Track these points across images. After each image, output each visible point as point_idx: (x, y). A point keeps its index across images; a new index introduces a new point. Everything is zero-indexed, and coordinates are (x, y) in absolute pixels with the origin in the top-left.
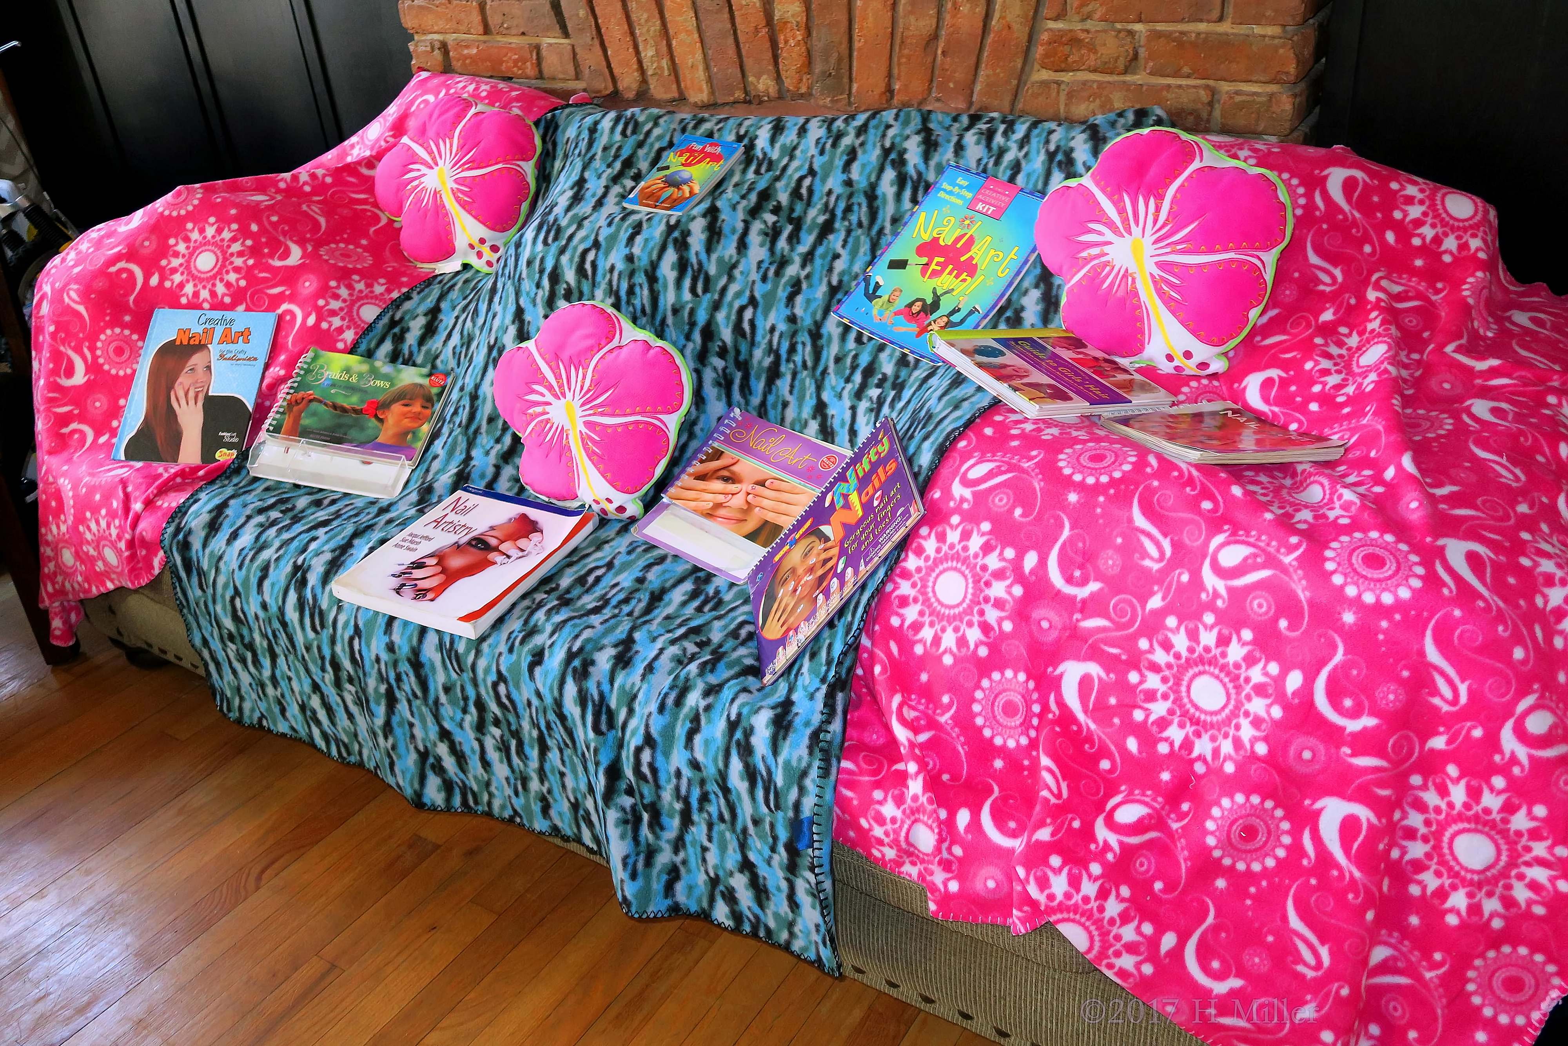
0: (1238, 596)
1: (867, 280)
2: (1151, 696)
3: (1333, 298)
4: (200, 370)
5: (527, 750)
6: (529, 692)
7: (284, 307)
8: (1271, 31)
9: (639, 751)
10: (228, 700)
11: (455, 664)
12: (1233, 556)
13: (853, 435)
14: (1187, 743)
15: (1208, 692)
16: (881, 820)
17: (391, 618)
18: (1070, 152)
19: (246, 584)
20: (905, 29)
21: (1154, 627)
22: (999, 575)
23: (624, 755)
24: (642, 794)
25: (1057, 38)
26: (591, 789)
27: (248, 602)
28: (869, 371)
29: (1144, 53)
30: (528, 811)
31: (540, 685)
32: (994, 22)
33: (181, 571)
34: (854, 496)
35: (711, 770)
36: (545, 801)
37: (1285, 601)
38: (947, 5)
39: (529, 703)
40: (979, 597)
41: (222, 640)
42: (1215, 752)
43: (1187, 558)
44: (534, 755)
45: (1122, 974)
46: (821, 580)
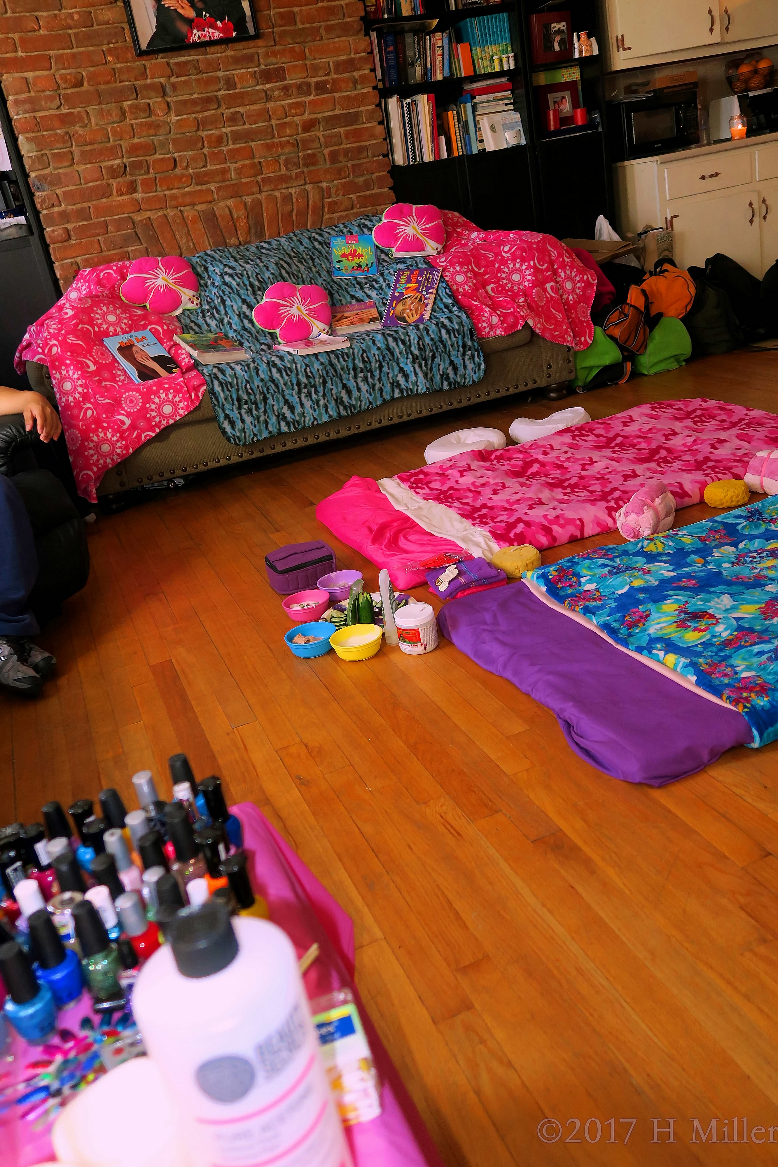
0: (513, 254)
1: (334, 267)
2: (506, 284)
4: (139, 351)
5: (374, 373)
6: (374, 351)
7: (149, 327)
8: (386, 189)
9: (418, 342)
10: (238, 437)
11: (345, 357)
12: (507, 248)
13: (369, 297)
14: (519, 288)
15: (516, 277)
16: (484, 321)
17: (316, 355)
18: (364, 224)
19: (251, 377)
20: (282, 210)
21: (499, 270)
22: (467, 272)
23: (412, 349)
24: (422, 355)
25: (330, 204)
26: (401, 370)
27: (253, 383)
28: (359, 283)
29: (356, 202)
30: (375, 399)
31: (379, 345)
32: (311, 203)
33: (217, 388)
34: (408, 286)
35: (437, 338)
36: (381, 390)
37: (523, 250)
38: (294, 200)
39: (374, 355)
40: (467, 277)
41: (240, 408)
42: (525, 286)
43: (498, 254)
44: (377, 374)
45: (539, 329)
46: (420, 300)
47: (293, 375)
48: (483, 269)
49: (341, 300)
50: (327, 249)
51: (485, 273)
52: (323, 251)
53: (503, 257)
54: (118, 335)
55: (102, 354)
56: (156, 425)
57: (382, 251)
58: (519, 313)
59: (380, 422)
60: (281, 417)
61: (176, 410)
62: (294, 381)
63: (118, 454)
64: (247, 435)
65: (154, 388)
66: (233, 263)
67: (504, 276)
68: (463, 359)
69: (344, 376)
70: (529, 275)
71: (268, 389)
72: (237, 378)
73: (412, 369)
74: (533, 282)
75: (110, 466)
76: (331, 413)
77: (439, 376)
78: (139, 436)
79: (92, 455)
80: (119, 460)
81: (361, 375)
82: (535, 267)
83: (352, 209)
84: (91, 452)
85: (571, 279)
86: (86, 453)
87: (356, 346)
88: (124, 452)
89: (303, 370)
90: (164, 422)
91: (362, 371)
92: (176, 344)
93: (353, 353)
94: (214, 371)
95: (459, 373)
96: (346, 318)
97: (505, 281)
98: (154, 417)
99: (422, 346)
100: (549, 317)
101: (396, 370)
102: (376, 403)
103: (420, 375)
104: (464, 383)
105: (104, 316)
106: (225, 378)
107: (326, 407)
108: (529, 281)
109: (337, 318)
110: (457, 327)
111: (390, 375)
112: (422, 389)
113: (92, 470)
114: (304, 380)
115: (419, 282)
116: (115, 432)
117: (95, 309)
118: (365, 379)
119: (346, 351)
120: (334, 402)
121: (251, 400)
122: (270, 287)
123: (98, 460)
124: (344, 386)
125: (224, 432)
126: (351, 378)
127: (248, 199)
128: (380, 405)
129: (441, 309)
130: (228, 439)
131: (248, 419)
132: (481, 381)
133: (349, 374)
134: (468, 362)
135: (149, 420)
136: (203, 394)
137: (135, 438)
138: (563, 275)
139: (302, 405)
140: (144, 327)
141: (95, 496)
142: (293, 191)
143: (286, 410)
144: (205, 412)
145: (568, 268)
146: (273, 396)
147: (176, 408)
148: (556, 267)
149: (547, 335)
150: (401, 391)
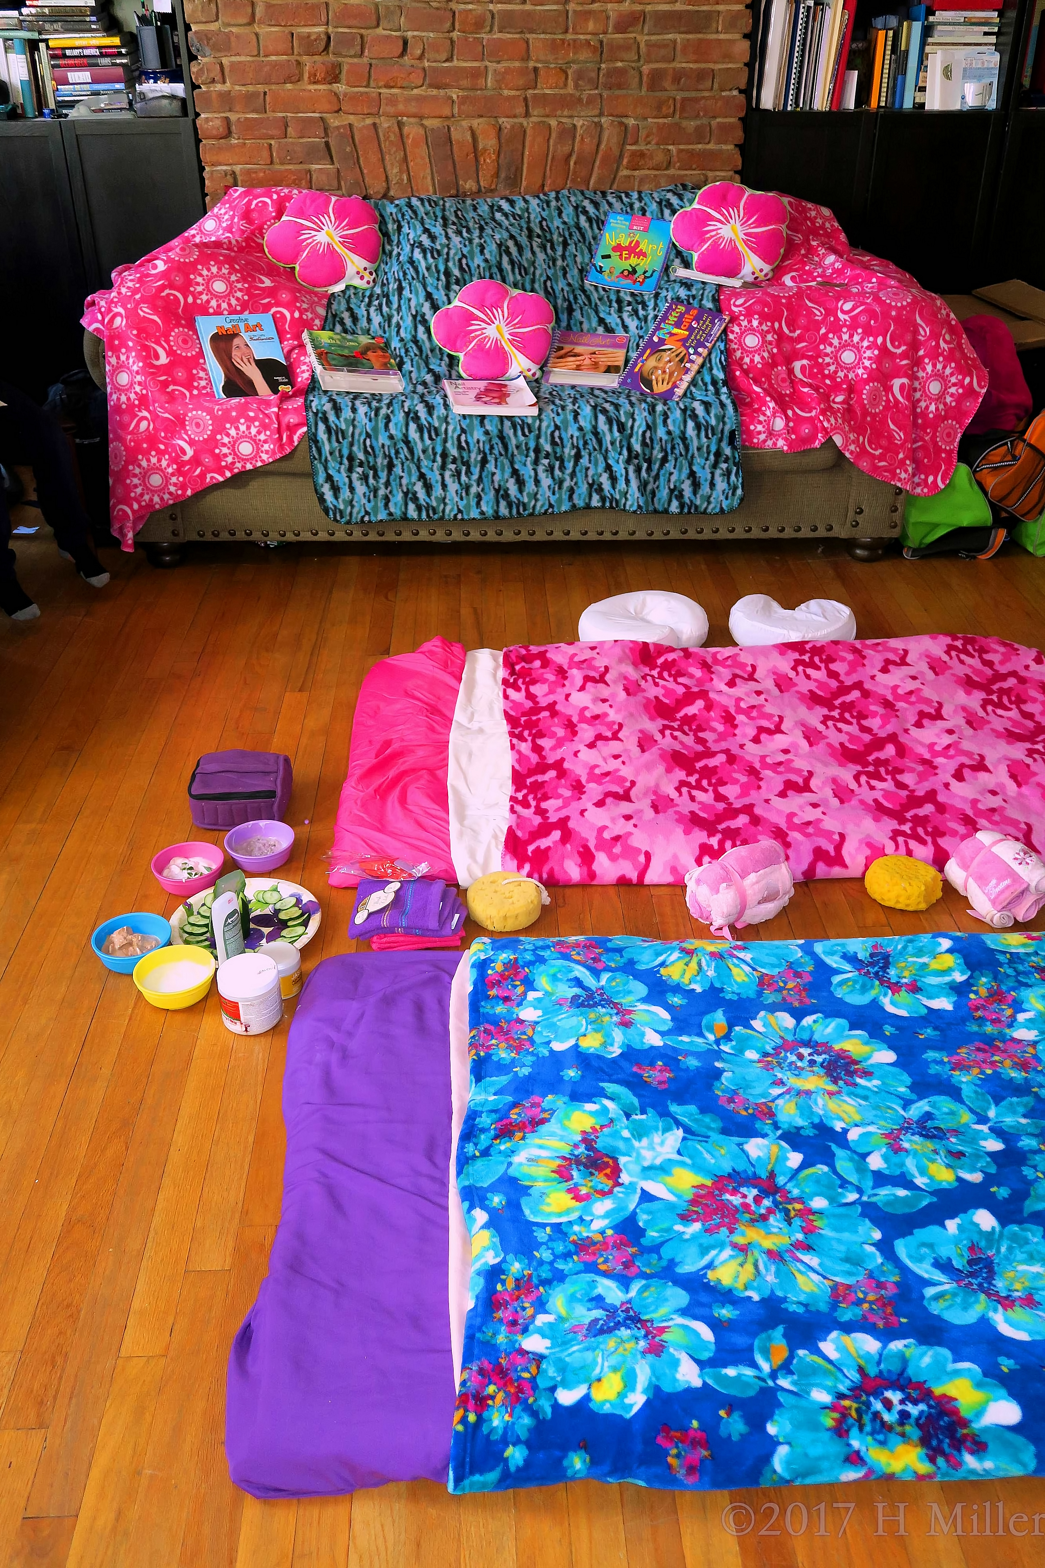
0: (854, 319)
1: (594, 265)
2: (828, 364)
3: (802, 244)
4: (243, 346)
5: (566, 464)
6: (573, 430)
7: (274, 310)
8: (730, 147)
9: (644, 433)
10: (341, 512)
11: (526, 430)
12: (848, 306)
13: (625, 328)
14: (846, 376)
15: (848, 357)
16: (760, 422)
17: (483, 418)
18: (668, 200)
19: (375, 429)
20: (555, 151)
21: (825, 339)
22: (768, 332)
23: (633, 440)
24: (645, 454)
25: (634, 154)
26: (608, 468)
27: (377, 439)
28: (619, 301)
29: (675, 159)
30: (560, 501)
31: (582, 423)
32: (603, 146)
33: (322, 435)
34: (676, 331)
35: (677, 432)
36: (572, 491)
37: (872, 314)
38: (578, 138)
39: (572, 436)
40: (764, 341)
41: (350, 470)
42: (857, 376)
43: (831, 312)
44: (570, 465)
45: (852, 453)
46: (681, 361)
47: (439, 440)
48: (798, 332)
49: (581, 323)
50: (597, 231)
51: (800, 339)
52: (589, 234)
53: (837, 319)
54: (221, 314)
55: (185, 342)
56: (226, 467)
57: (679, 254)
58: (821, 422)
59: (568, 533)
60: (410, 495)
61: (258, 452)
62: (439, 450)
63: (170, 494)
64: (355, 511)
65: (234, 414)
66: (438, 230)
67: (829, 350)
68: (713, 474)
69: (518, 458)
70: (870, 359)
71: (397, 452)
72: (354, 427)
73: (623, 472)
74: (870, 371)
75: (157, 506)
76: (484, 508)
77: (667, 491)
78: (202, 476)
79: (136, 486)
80: (171, 502)
81: (546, 462)
82: (883, 349)
83: (667, 169)
84: (136, 481)
85: (943, 378)
86: (128, 481)
87: (548, 416)
88: (180, 492)
89: (455, 436)
90: (239, 465)
91: (547, 456)
92: (302, 346)
93: (539, 428)
94: (325, 408)
95: (701, 492)
96: (576, 355)
97: (827, 360)
98: (225, 455)
99: (648, 441)
100: (879, 434)
101: (602, 466)
102: (559, 507)
103: (634, 483)
104: (706, 509)
105: (209, 281)
106: (337, 422)
107: (479, 497)
108: (865, 368)
109: (562, 352)
110: (713, 422)
111: (591, 473)
112: (631, 506)
113: (131, 507)
114: (454, 452)
115: (691, 329)
116: (172, 461)
117: (200, 267)
118: (551, 469)
119: (530, 421)
120: (493, 492)
121: (369, 462)
122: (475, 280)
123: (142, 495)
124: (515, 473)
125: (321, 499)
126: (528, 463)
127: (506, 123)
128: (565, 512)
129: (705, 384)
130: (326, 511)
131: (360, 488)
132: (732, 511)
133: (527, 456)
134: (718, 479)
135: (218, 458)
136: (301, 440)
137: (198, 476)
138: (929, 368)
139: (444, 486)
140: (266, 309)
141: (130, 542)
142: (579, 123)
143: (419, 488)
144: (299, 463)
145: (941, 359)
146: (403, 464)
147: (258, 449)
148: (921, 353)
149: (864, 464)
150: (603, 499)
